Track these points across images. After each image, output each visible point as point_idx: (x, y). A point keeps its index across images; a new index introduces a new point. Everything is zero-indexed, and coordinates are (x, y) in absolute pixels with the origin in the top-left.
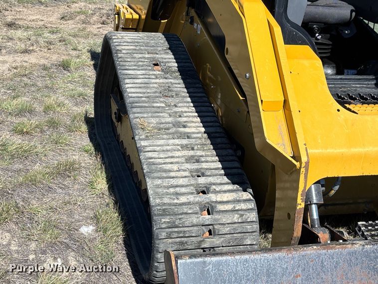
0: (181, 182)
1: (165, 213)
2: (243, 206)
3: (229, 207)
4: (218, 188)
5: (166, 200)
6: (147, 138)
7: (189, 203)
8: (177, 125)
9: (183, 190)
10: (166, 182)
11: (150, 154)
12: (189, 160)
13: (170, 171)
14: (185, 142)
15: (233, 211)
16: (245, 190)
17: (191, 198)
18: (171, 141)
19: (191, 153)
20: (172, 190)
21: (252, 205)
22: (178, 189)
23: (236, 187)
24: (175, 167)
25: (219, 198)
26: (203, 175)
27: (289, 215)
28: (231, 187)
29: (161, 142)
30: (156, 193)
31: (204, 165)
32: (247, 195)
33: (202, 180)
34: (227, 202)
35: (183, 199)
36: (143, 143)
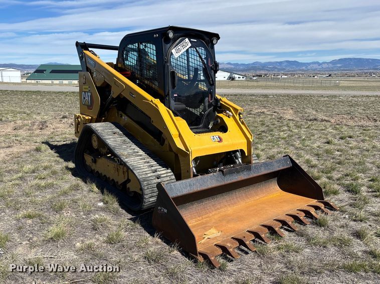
0: (146, 170)
1: (144, 181)
2: (170, 174)
3: (165, 175)
4: (160, 170)
5: (143, 176)
6: (126, 158)
7: (151, 176)
8: (135, 152)
9: (148, 172)
10: (141, 171)
11: (130, 163)
12: (145, 162)
13: (140, 167)
14: (141, 157)
15: (167, 176)
16: (168, 169)
17: (152, 174)
18: (136, 158)
19: (145, 160)
20: (144, 173)
21: (172, 173)
22: (146, 172)
23: (165, 169)
24: (142, 166)
25: (161, 173)
26: (152, 167)
27: (188, 171)
28: (163, 169)
29: (132, 159)
30: (140, 175)
31: (152, 163)
32: (169, 171)
33: (153, 168)
34: (164, 174)
35: (149, 175)
36: (126, 160)
